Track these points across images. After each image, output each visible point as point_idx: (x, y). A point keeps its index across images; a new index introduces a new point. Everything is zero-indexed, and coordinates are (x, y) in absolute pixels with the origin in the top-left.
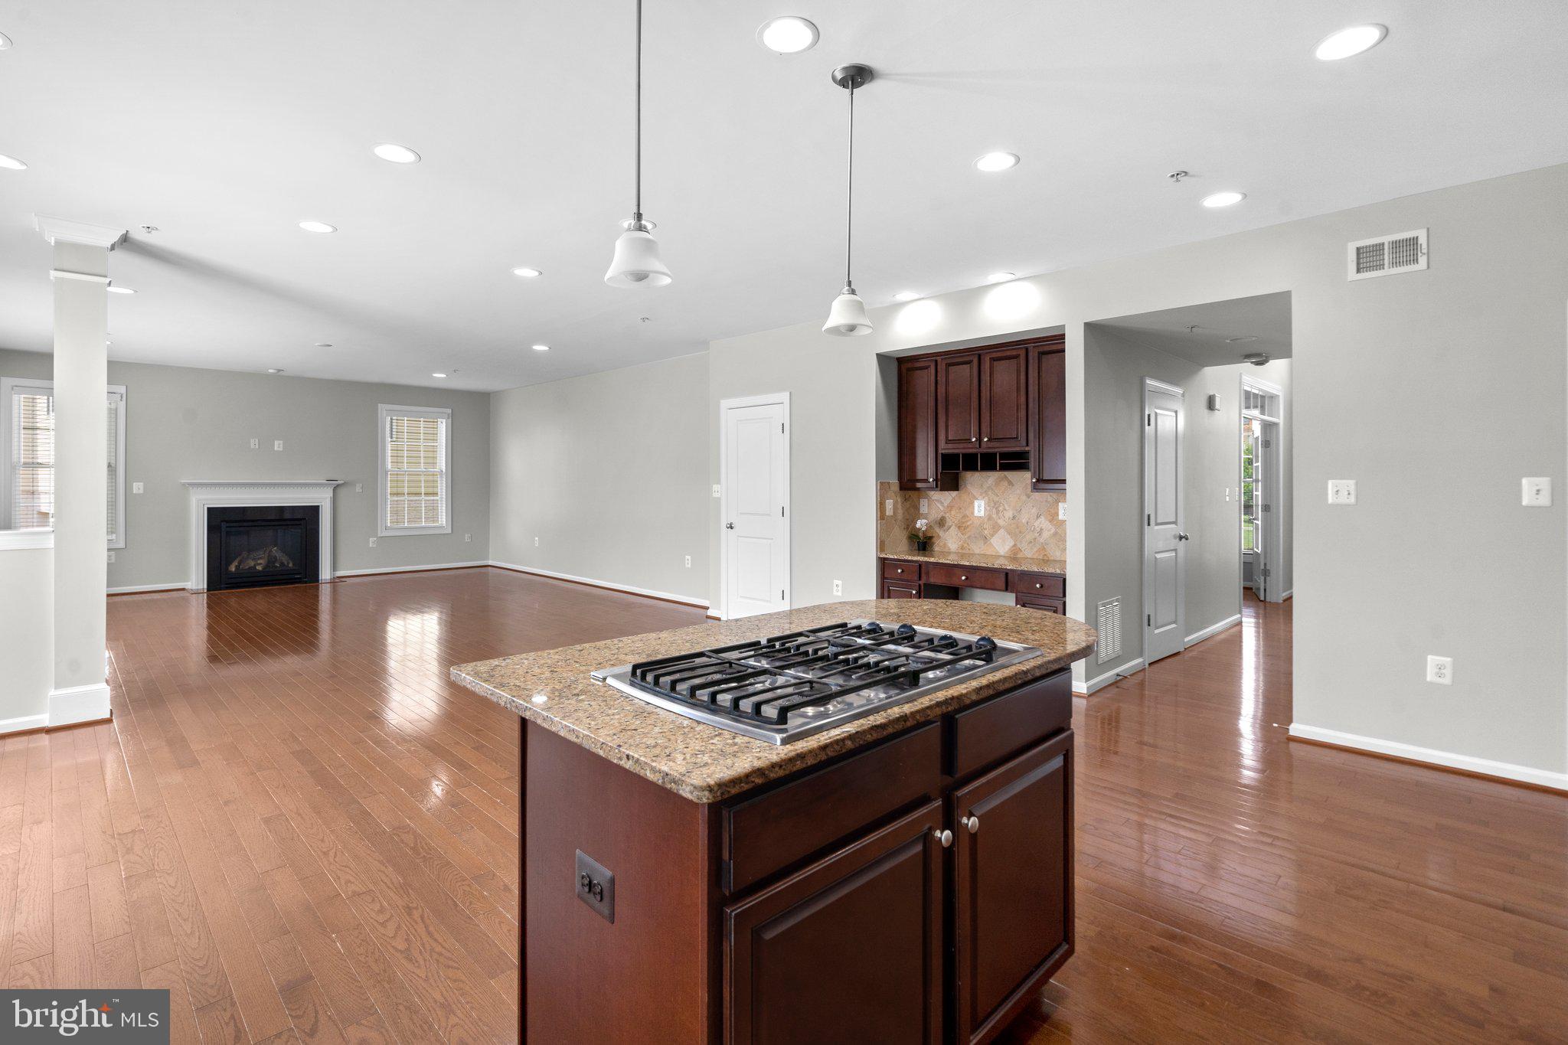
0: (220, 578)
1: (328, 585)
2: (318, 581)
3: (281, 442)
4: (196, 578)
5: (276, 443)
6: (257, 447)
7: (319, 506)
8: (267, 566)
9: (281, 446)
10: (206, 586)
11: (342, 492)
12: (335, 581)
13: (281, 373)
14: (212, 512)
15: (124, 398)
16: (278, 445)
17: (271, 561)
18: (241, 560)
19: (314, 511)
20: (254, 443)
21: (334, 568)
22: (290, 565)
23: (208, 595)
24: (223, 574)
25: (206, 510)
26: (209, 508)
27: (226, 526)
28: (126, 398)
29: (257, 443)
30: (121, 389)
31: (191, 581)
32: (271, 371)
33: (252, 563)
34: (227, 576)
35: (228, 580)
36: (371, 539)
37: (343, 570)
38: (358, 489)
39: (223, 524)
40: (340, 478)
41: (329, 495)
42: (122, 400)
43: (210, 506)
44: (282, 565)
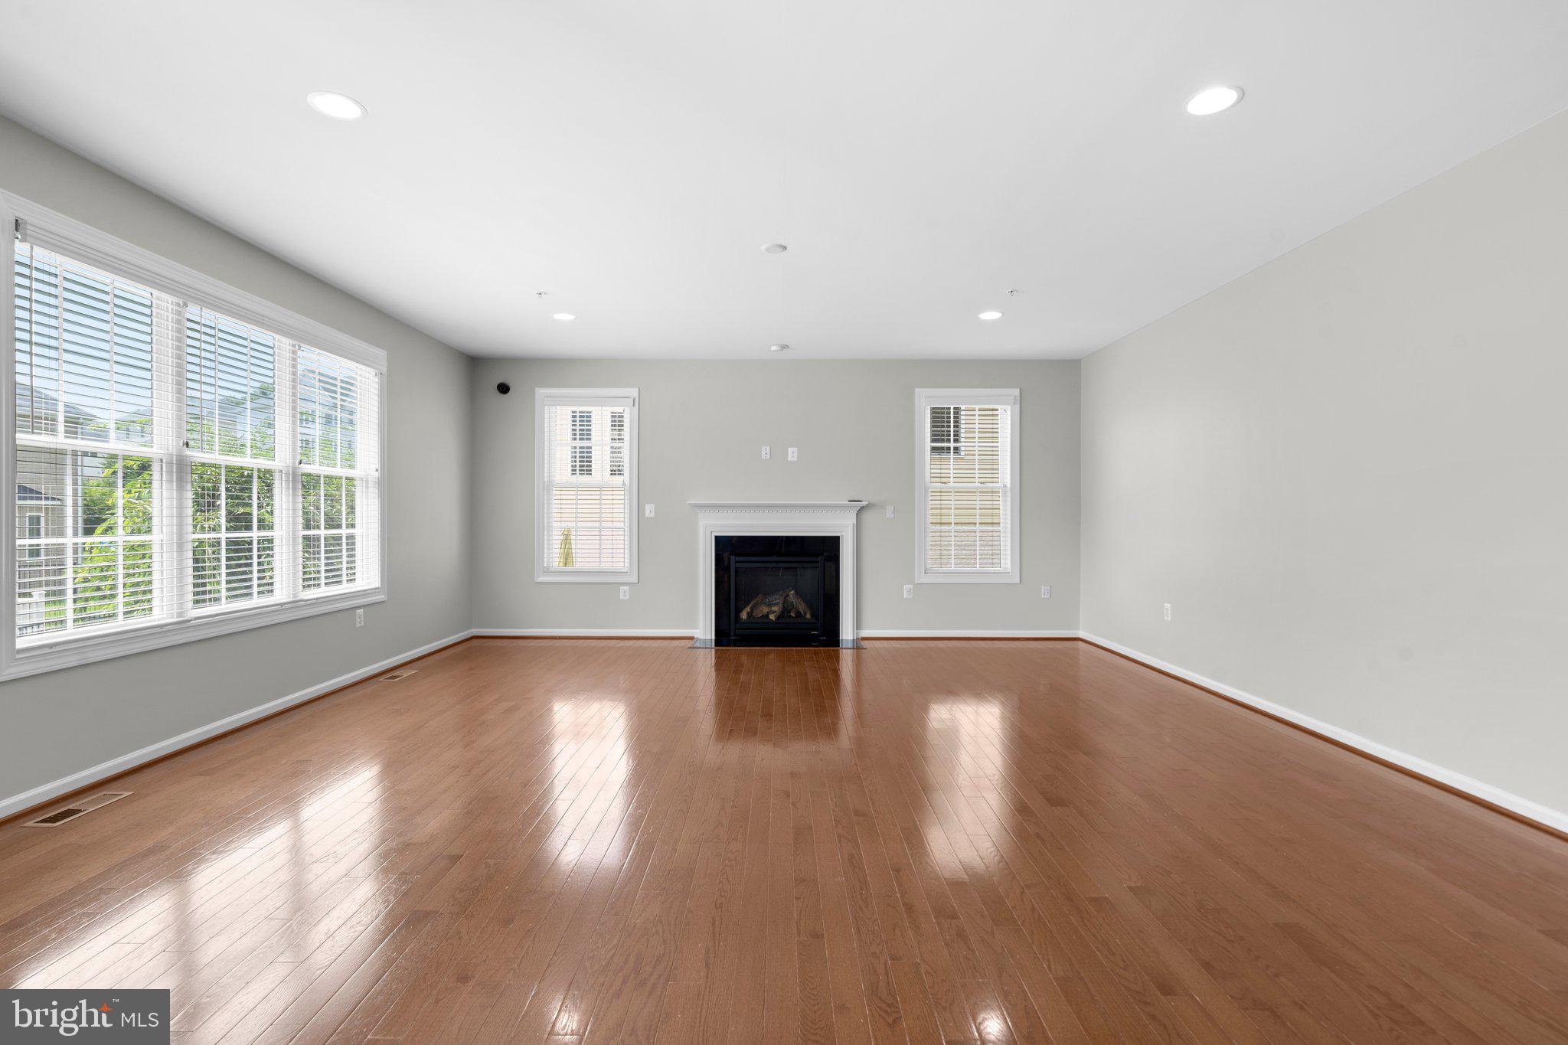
0: (729, 628)
1: (850, 649)
2: (838, 642)
3: (795, 449)
4: (704, 628)
5: (790, 450)
6: (769, 456)
7: (839, 537)
8: (780, 617)
9: (796, 454)
10: (713, 638)
11: (869, 517)
12: (858, 645)
13: (787, 350)
14: (720, 542)
16: (792, 454)
17: (784, 614)
18: (752, 607)
19: (825, 550)
20: (765, 452)
21: (858, 625)
22: (808, 616)
23: (716, 651)
24: (733, 622)
25: (714, 537)
26: (716, 537)
27: (736, 562)
28: (638, 403)
29: (768, 451)
30: (634, 392)
31: (696, 628)
32: (774, 348)
33: (765, 610)
34: (738, 626)
35: (737, 631)
36: (904, 586)
37: (866, 629)
38: (889, 513)
39: (732, 558)
40: (866, 497)
41: (855, 521)
42: (634, 405)
43: (717, 535)
44: (799, 615)
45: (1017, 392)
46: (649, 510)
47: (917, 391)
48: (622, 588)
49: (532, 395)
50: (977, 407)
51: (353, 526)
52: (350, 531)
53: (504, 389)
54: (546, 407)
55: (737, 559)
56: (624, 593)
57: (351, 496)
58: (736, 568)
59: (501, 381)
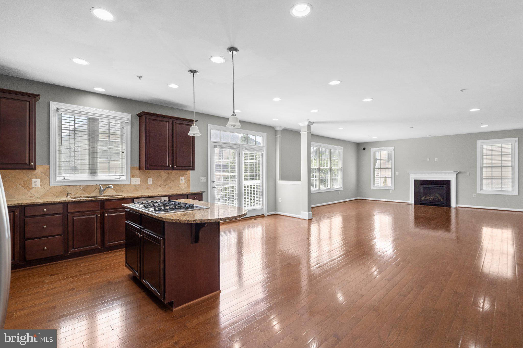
0: (418, 201)
1: (454, 209)
2: (450, 207)
4: (411, 201)
5: (435, 159)
6: (429, 160)
7: (450, 181)
8: (433, 200)
9: (437, 160)
10: (414, 203)
11: (460, 175)
12: (456, 208)
13: (431, 136)
14: (415, 181)
16: (436, 160)
17: (434, 199)
18: (425, 197)
19: (447, 183)
20: (428, 160)
21: (457, 203)
22: (442, 200)
23: (414, 206)
24: (419, 200)
25: (414, 180)
28: (395, 150)
30: (393, 148)
31: (409, 201)
32: (427, 136)
33: (428, 198)
34: (421, 201)
35: (421, 203)
36: (473, 194)
37: (459, 204)
38: (467, 174)
39: (419, 185)
40: (459, 170)
41: (456, 177)
42: (393, 150)
43: (415, 179)
44: (439, 200)
45: (517, 139)
46: (397, 174)
47: (477, 141)
49: (370, 149)
51: (338, 177)
53: (364, 149)
55: (420, 185)
56: (391, 192)
57: (338, 172)
58: (420, 187)
59: (364, 147)
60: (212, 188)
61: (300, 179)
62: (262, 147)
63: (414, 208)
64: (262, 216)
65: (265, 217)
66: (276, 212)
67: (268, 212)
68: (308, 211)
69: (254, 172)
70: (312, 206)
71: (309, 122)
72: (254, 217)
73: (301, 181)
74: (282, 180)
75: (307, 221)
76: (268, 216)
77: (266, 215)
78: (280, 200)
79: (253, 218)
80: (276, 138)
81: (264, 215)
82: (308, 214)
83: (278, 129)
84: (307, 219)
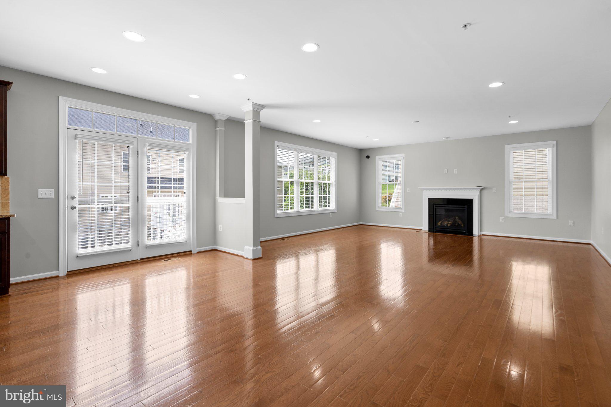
0: (434, 228)
1: (477, 238)
2: (472, 235)
3: (456, 170)
4: (425, 226)
5: (455, 170)
7: (472, 199)
8: (451, 225)
9: (457, 171)
10: (428, 230)
11: (485, 192)
12: (480, 236)
13: (448, 139)
14: (430, 200)
15: (404, 158)
16: (455, 171)
17: (453, 224)
18: (442, 221)
19: (469, 203)
20: (445, 171)
21: (481, 229)
22: (462, 226)
23: (429, 233)
26: (429, 199)
27: (436, 207)
28: (405, 158)
29: (447, 171)
30: (403, 155)
31: (422, 227)
32: (444, 138)
33: (446, 223)
34: (436, 227)
35: (436, 229)
36: (501, 217)
37: (484, 232)
38: (494, 191)
39: (434, 205)
40: (484, 185)
41: (479, 194)
42: (403, 159)
43: (429, 198)
44: (459, 225)
45: (555, 142)
46: (408, 190)
47: (506, 146)
48: (400, 213)
49: (375, 158)
50: (524, 151)
51: (330, 194)
52: (329, 195)
53: (368, 157)
54: (379, 161)
56: (401, 215)
57: (329, 187)
58: (436, 209)
59: (367, 156)
60: (69, 208)
61: (242, 195)
62: (190, 144)
63: (428, 235)
64: (188, 253)
65: (192, 255)
66: (215, 246)
67: (198, 247)
68: (254, 246)
69: (171, 184)
70: (262, 239)
71: (254, 104)
72: (164, 257)
73: (244, 198)
74: (225, 196)
75: (252, 262)
76: (198, 253)
77: (194, 252)
78: (220, 228)
79: (162, 259)
80: (216, 132)
81: (191, 251)
82: (253, 250)
83: (217, 117)
84: (252, 258)
